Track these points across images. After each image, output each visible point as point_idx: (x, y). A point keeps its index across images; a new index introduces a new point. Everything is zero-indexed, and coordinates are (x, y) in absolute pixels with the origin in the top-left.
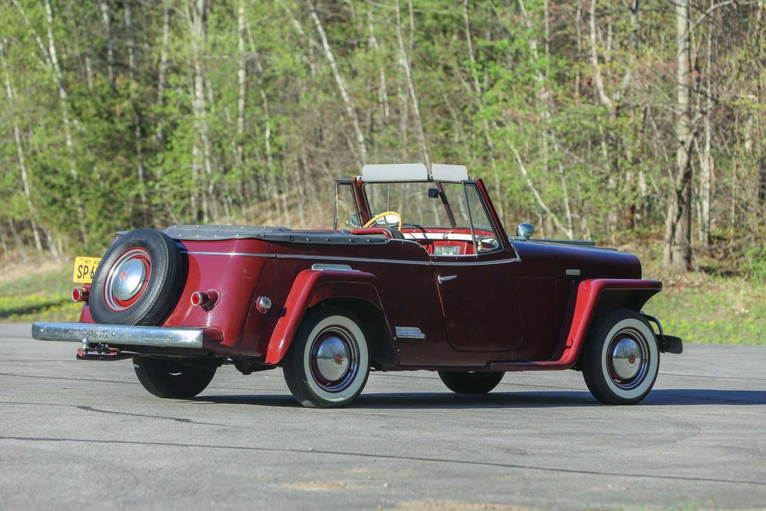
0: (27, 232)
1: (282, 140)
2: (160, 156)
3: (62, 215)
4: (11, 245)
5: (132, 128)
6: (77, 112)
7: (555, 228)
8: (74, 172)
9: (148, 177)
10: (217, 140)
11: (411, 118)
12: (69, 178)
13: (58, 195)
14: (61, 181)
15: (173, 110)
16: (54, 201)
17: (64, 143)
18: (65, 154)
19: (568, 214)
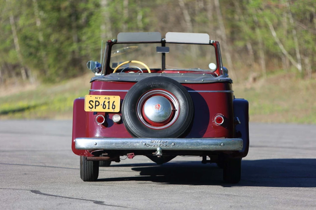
0: (17, 70)
1: (147, 20)
2: (85, 30)
3: (35, 61)
4: (10, 76)
5: (70, 16)
6: (42, 8)
7: (291, 64)
8: (41, 39)
9: (79, 41)
10: (114, 21)
11: (214, 8)
12: (38, 42)
13: (32, 50)
14: (34, 43)
15: (90, 6)
16: (31, 54)
17: (35, 24)
18: (36, 29)
19: (298, 56)
